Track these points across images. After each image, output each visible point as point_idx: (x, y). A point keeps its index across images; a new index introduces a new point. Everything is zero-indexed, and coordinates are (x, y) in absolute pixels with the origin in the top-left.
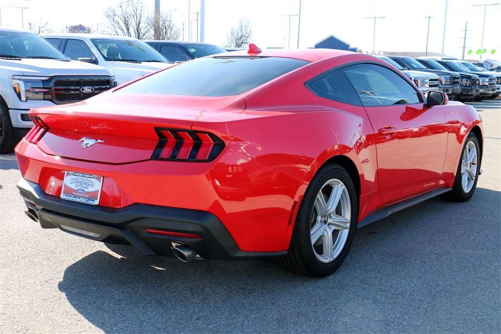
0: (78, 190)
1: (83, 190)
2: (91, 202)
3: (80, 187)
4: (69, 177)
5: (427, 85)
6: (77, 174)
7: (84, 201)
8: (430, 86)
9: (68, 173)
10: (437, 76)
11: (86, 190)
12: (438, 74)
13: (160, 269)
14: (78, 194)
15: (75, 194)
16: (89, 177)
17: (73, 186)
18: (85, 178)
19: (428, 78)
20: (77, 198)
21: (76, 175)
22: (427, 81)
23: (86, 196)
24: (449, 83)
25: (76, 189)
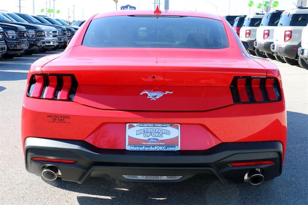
1: (156, 139)
2: (171, 149)
3: (151, 137)
4: (133, 129)
5: (51, 36)
7: (161, 148)
8: (54, 36)
9: (129, 125)
10: (55, 29)
11: (160, 139)
12: (55, 28)
13: (163, 199)
15: (145, 144)
16: (163, 126)
18: (155, 128)
19: (51, 30)
20: (150, 147)
21: (142, 126)
22: (51, 32)
23: (162, 144)
24: (61, 34)
25: (147, 138)
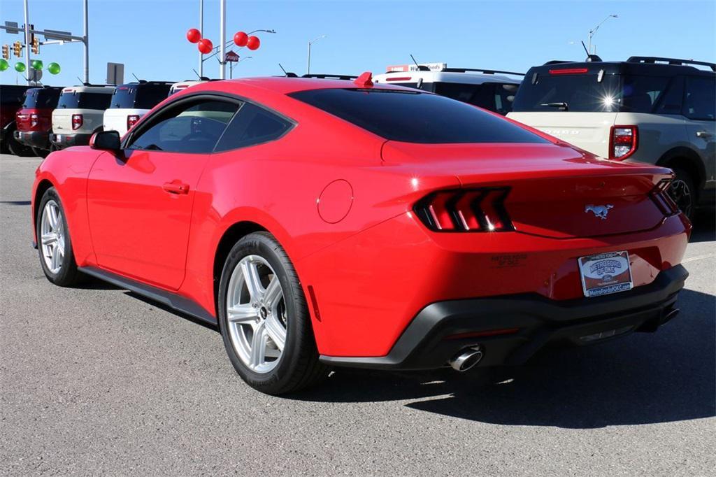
0: (603, 277)
1: (609, 276)
2: (626, 288)
3: (604, 274)
4: (586, 264)
6: (597, 257)
7: (617, 289)
11: (613, 275)
14: (605, 283)
15: (601, 284)
16: (612, 257)
17: (595, 276)
18: (605, 260)
21: (595, 259)
23: (615, 282)
